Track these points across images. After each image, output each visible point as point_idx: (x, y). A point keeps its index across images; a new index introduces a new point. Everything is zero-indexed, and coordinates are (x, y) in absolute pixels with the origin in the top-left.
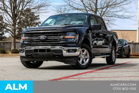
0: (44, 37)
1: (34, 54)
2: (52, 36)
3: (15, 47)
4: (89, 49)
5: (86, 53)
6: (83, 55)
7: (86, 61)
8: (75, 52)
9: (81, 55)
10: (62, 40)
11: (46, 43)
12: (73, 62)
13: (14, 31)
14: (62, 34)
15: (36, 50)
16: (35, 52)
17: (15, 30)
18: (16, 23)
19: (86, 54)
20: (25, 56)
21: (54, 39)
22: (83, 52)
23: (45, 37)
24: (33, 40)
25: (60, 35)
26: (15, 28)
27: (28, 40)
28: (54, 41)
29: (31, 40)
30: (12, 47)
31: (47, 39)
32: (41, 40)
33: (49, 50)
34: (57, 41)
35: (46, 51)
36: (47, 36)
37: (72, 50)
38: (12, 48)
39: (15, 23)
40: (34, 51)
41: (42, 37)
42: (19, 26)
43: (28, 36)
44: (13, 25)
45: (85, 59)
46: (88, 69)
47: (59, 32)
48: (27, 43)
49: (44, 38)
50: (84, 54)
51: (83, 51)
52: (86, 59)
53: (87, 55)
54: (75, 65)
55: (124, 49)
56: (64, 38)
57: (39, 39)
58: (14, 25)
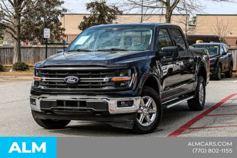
0: (74, 79)
1: (56, 109)
2: (88, 76)
3: (19, 58)
4: (155, 95)
5: (151, 104)
6: (146, 108)
7: (150, 117)
8: (131, 106)
9: (142, 108)
10: (107, 84)
11: (77, 89)
12: (128, 123)
13: (17, 28)
14: (107, 74)
15: (60, 103)
16: (58, 105)
17: (19, 27)
18: (22, 14)
19: (151, 106)
20: (40, 111)
21: (92, 83)
22: (145, 103)
23: (76, 80)
24: (55, 83)
25: (104, 76)
26: (19, 22)
27: (46, 82)
28: (92, 87)
29: (50, 83)
30: (15, 58)
31: (79, 82)
32: (68, 84)
33: (83, 103)
34: (99, 87)
35: (78, 103)
36: (80, 77)
37: (126, 101)
38: (15, 60)
39: (20, 14)
40: (56, 103)
41: (71, 79)
42: (26, 17)
43: (46, 76)
44: (15, 18)
45: (149, 114)
46: (155, 132)
47: (102, 71)
48: (43, 88)
49: (74, 81)
50: (147, 105)
51: (146, 101)
52: (151, 115)
53: (152, 108)
54: (131, 128)
55: (220, 64)
56: (110, 81)
57: (65, 83)
58: (18, 16)
